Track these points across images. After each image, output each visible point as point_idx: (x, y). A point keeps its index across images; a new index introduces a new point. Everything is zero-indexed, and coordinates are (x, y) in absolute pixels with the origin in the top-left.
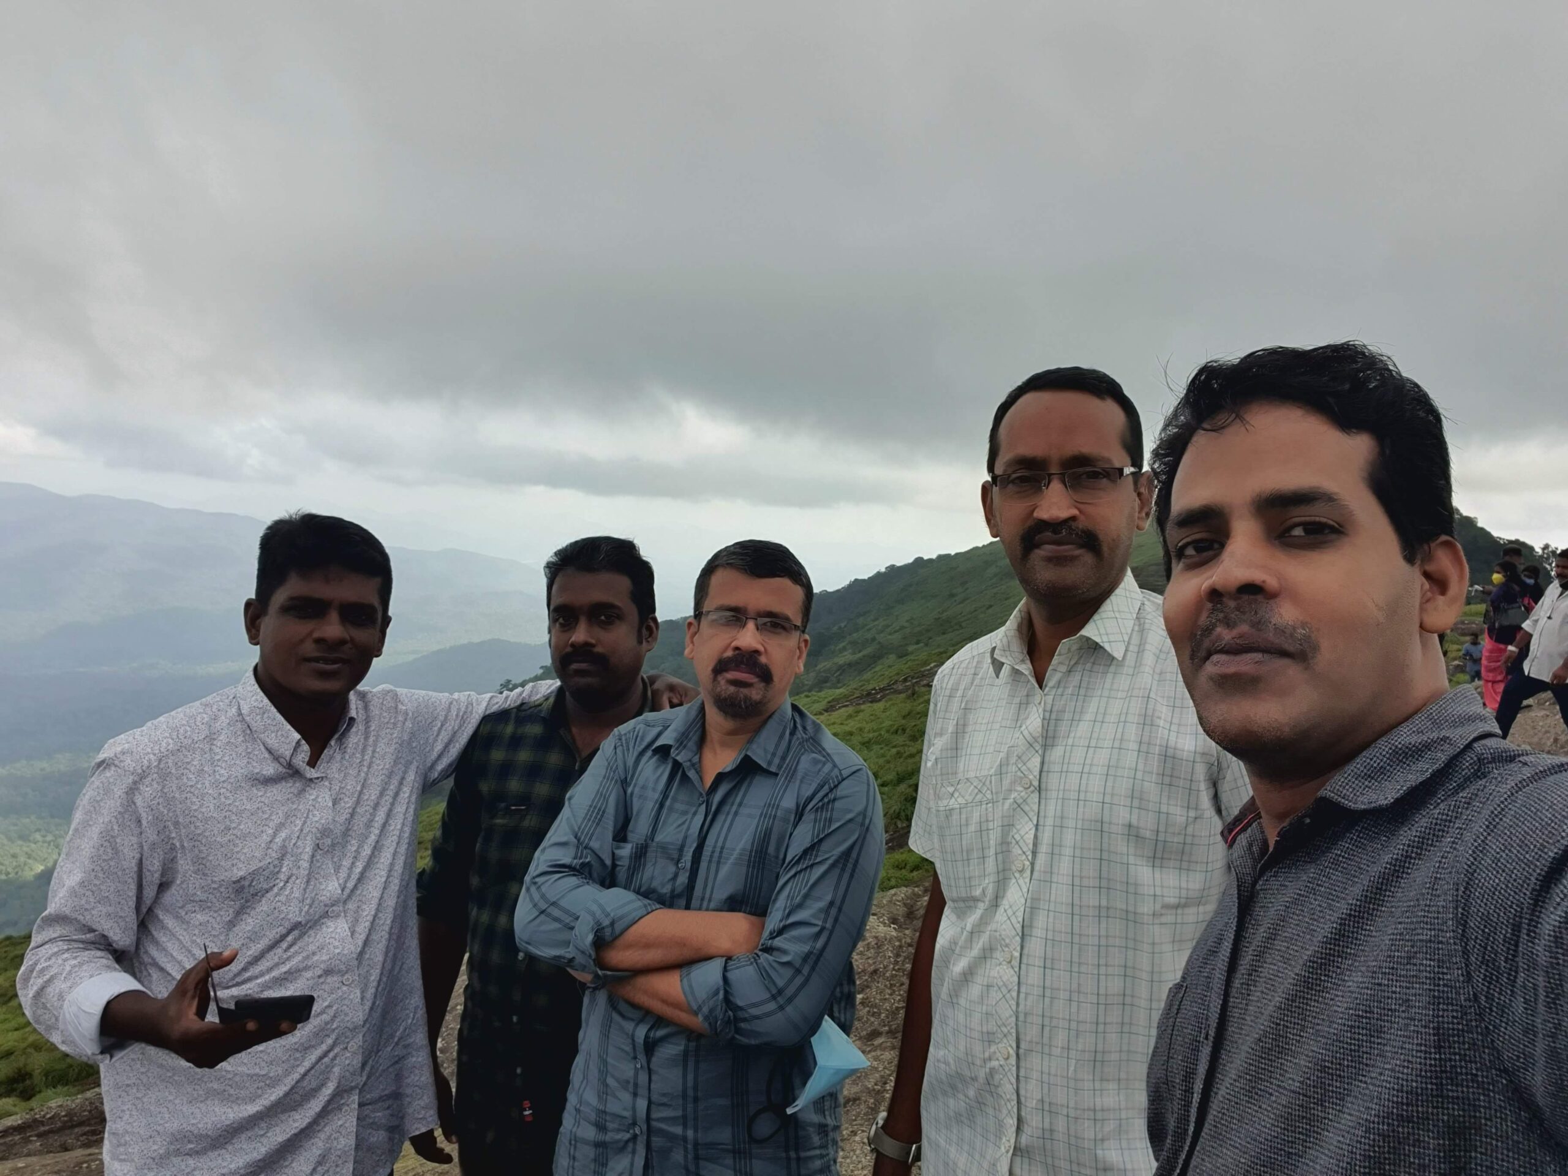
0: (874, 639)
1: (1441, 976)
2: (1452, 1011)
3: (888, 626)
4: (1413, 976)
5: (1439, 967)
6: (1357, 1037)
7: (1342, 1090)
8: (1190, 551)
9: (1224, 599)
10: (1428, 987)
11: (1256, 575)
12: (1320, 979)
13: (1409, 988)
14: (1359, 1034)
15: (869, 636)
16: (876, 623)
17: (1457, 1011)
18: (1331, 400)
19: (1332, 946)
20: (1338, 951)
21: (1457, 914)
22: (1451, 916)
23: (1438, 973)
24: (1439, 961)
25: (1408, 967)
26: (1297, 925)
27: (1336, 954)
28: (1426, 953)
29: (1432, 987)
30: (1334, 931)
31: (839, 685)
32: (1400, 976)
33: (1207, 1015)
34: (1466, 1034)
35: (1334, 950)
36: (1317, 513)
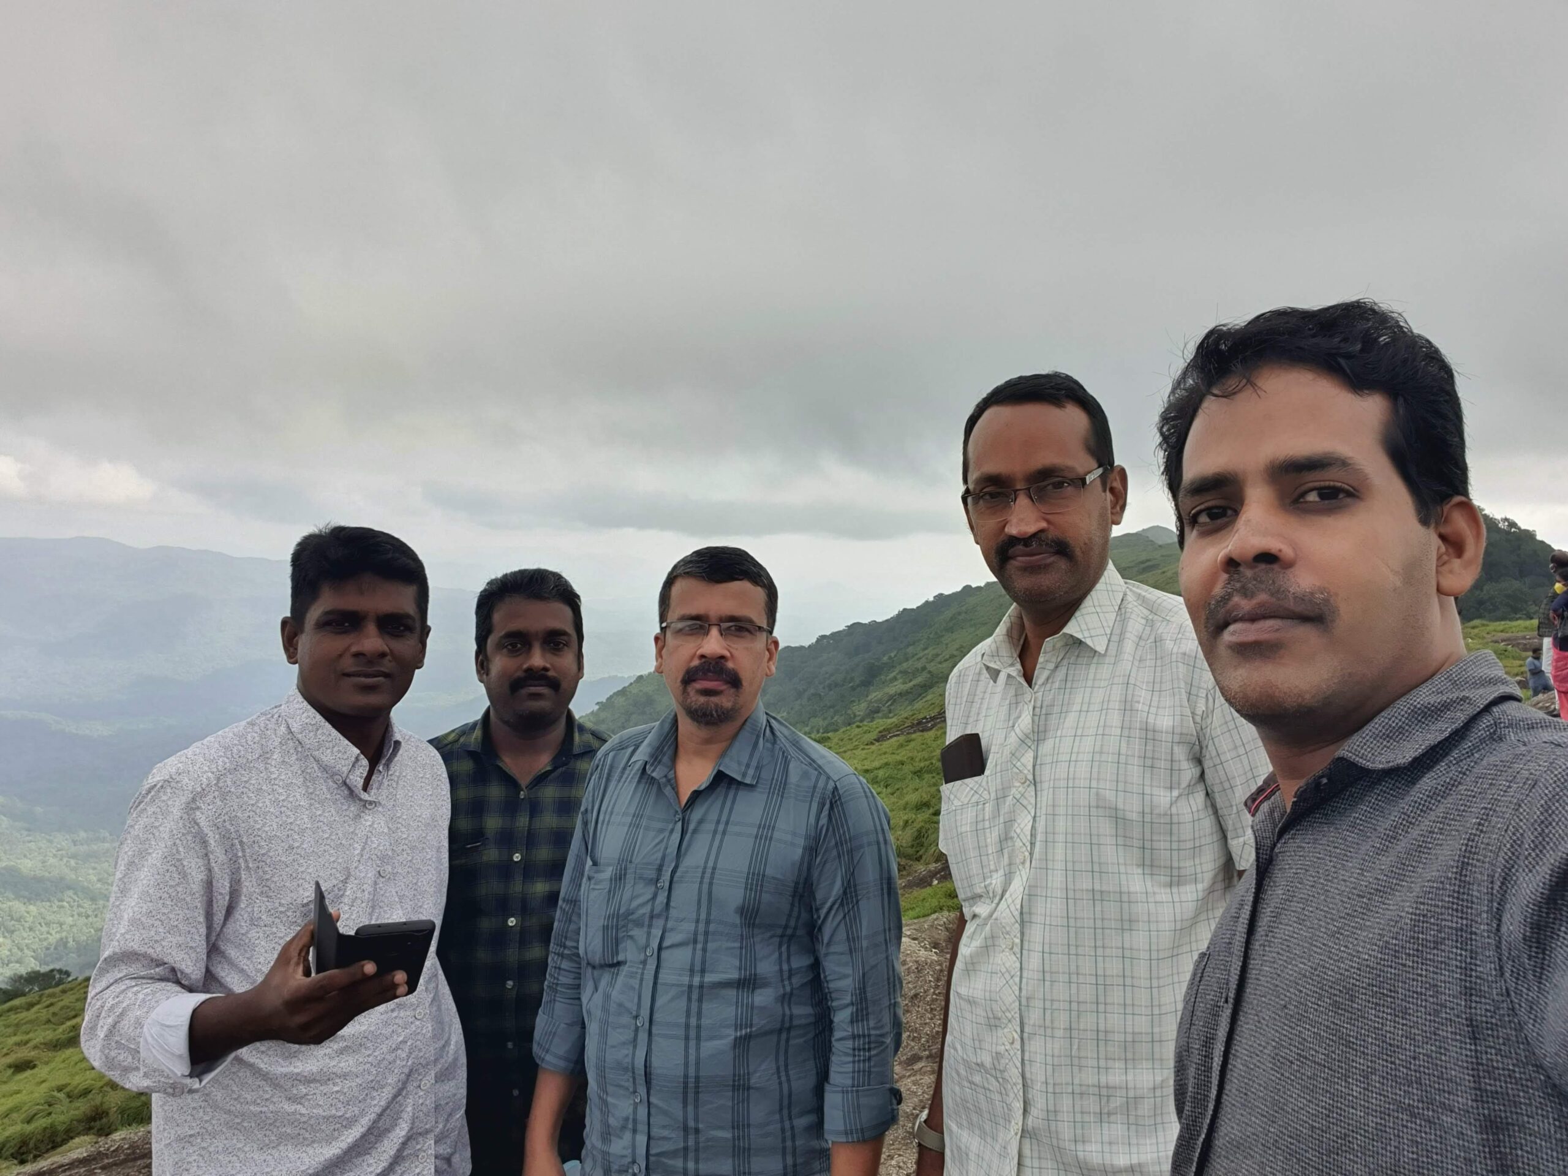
0: (924, 668)
1: (1473, 967)
2: (1486, 1004)
3: (937, 655)
4: (1442, 962)
5: (1471, 958)
6: (1381, 1015)
7: (1365, 1068)
8: (1203, 519)
10: (1458, 976)
13: (1437, 973)
14: (1383, 1012)
15: (919, 665)
16: (926, 652)
17: (1489, 1004)
18: (1342, 361)
21: (1492, 907)
22: (1486, 908)
23: (1470, 963)
24: (1471, 951)
25: (1435, 952)
26: (1313, 886)
28: (1457, 941)
29: (1463, 977)
31: (891, 715)
32: (1426, 959)
34: (1500, 1029)
36: (1332, 477)
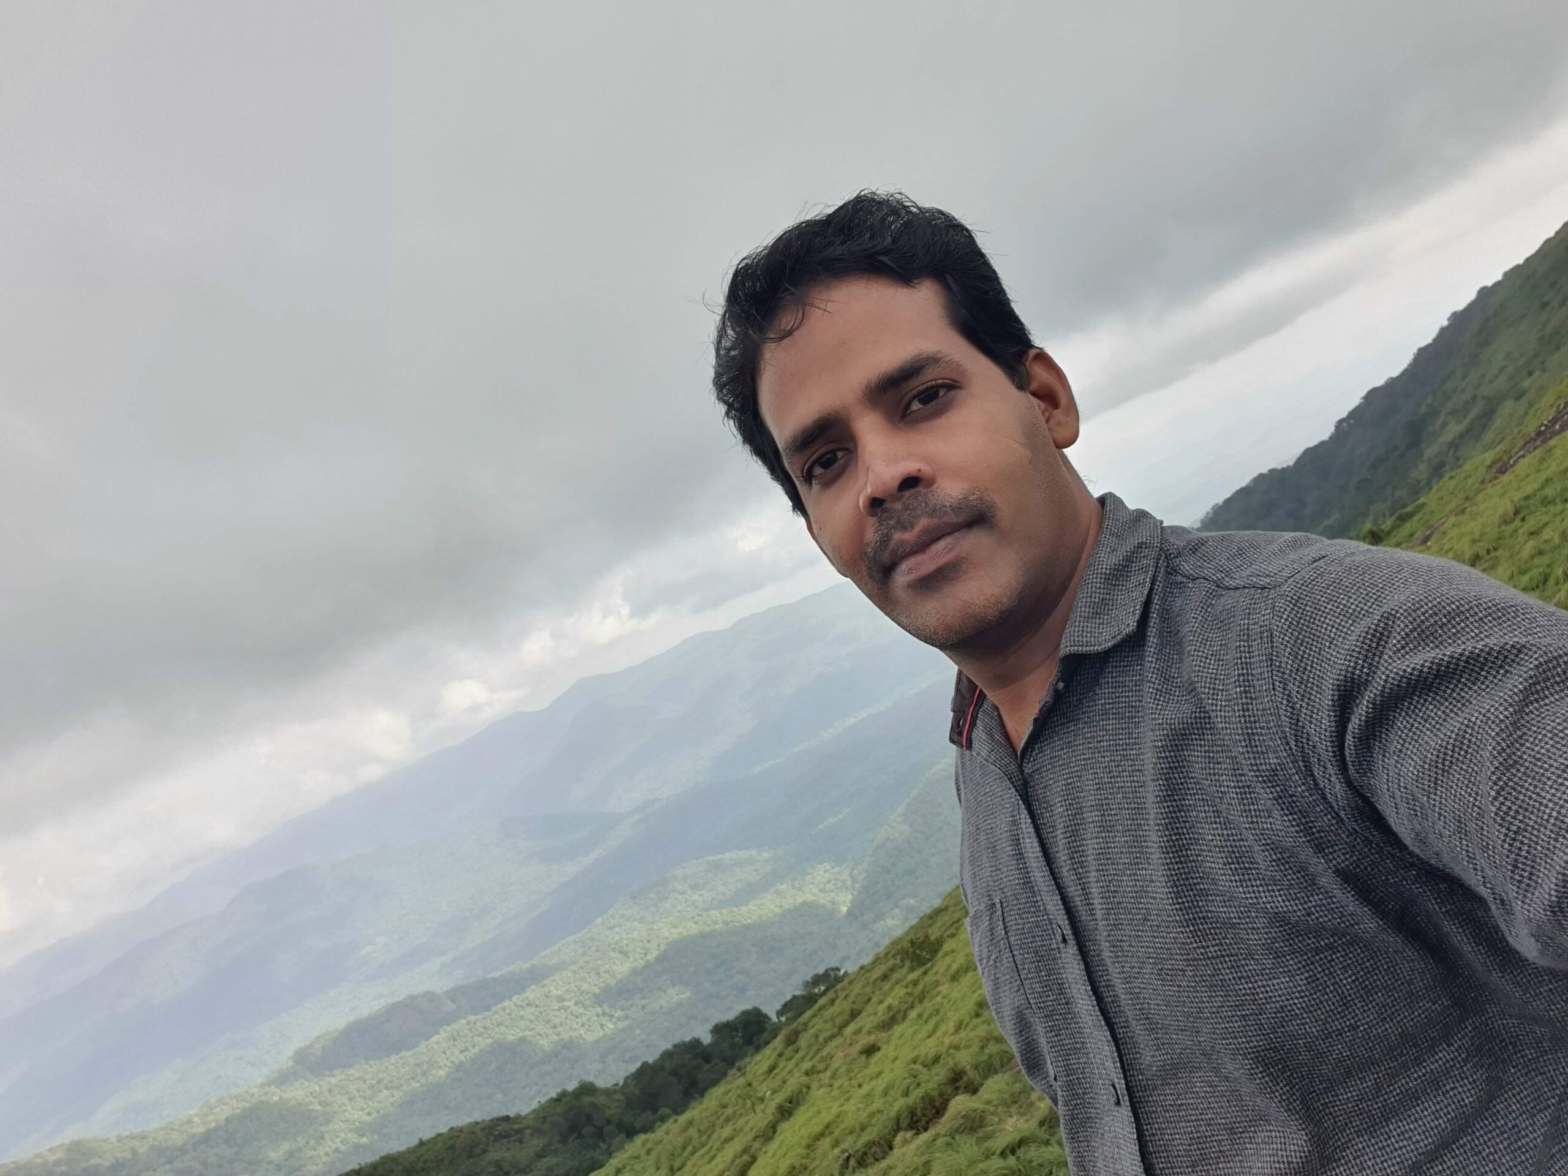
8: (818, 470)
9: (887, 505)
11: (910, 467)
12: (1172, 840)
19: (1169, 804)
20: (1177, 806)
27: (1176, 809)
30: (1163, 788)
33: (1049, 919)
35: (1173, 806)
36: (929, 376)
